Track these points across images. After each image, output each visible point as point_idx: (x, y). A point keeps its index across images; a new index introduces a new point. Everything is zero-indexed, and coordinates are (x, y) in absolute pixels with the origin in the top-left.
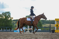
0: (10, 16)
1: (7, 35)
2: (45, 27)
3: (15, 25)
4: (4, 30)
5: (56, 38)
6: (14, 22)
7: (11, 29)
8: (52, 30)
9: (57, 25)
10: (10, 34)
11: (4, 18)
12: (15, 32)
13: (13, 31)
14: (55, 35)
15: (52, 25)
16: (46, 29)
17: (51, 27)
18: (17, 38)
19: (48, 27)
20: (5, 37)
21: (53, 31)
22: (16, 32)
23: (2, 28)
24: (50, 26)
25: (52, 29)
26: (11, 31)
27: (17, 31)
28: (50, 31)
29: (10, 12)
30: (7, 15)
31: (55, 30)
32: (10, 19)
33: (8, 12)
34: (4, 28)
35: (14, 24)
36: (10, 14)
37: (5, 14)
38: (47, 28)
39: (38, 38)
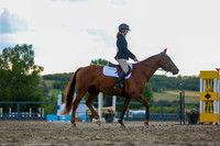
0: (31, 62)
1: (21, 133)
2: (161, 102)
3: (50, 94)
4: (11, 114)
5: (202, 143)
6: (49, 83)
7: (35, 110)
8: (188, 114)
9: (208, 96)
10: (33, 130)
11: (11, 68)
12: (51, 120)
13: (45, 119)
14: (200, 131)
15: (187, 93)
16: (167, 108)
17: (187, 101)
18: (60, 141)
19: (175, 102)
20: (14, 140)
21: (194, 118)
22: (56, 122)
23: (3, 106)
24: (182, 98)
25: (188, 110)
26: (35, 118)
27: (59, 118)
28: (181, 118)
29: (31, 46)
30: (21, 57)
31: (198, 115)
32: (31, 71)
33: (25, 48)
34: (9, 106)
35: (46, 91)
36: (32, 53)
37: (13, 53)
38: (169, 106)
39: (137, 143)
